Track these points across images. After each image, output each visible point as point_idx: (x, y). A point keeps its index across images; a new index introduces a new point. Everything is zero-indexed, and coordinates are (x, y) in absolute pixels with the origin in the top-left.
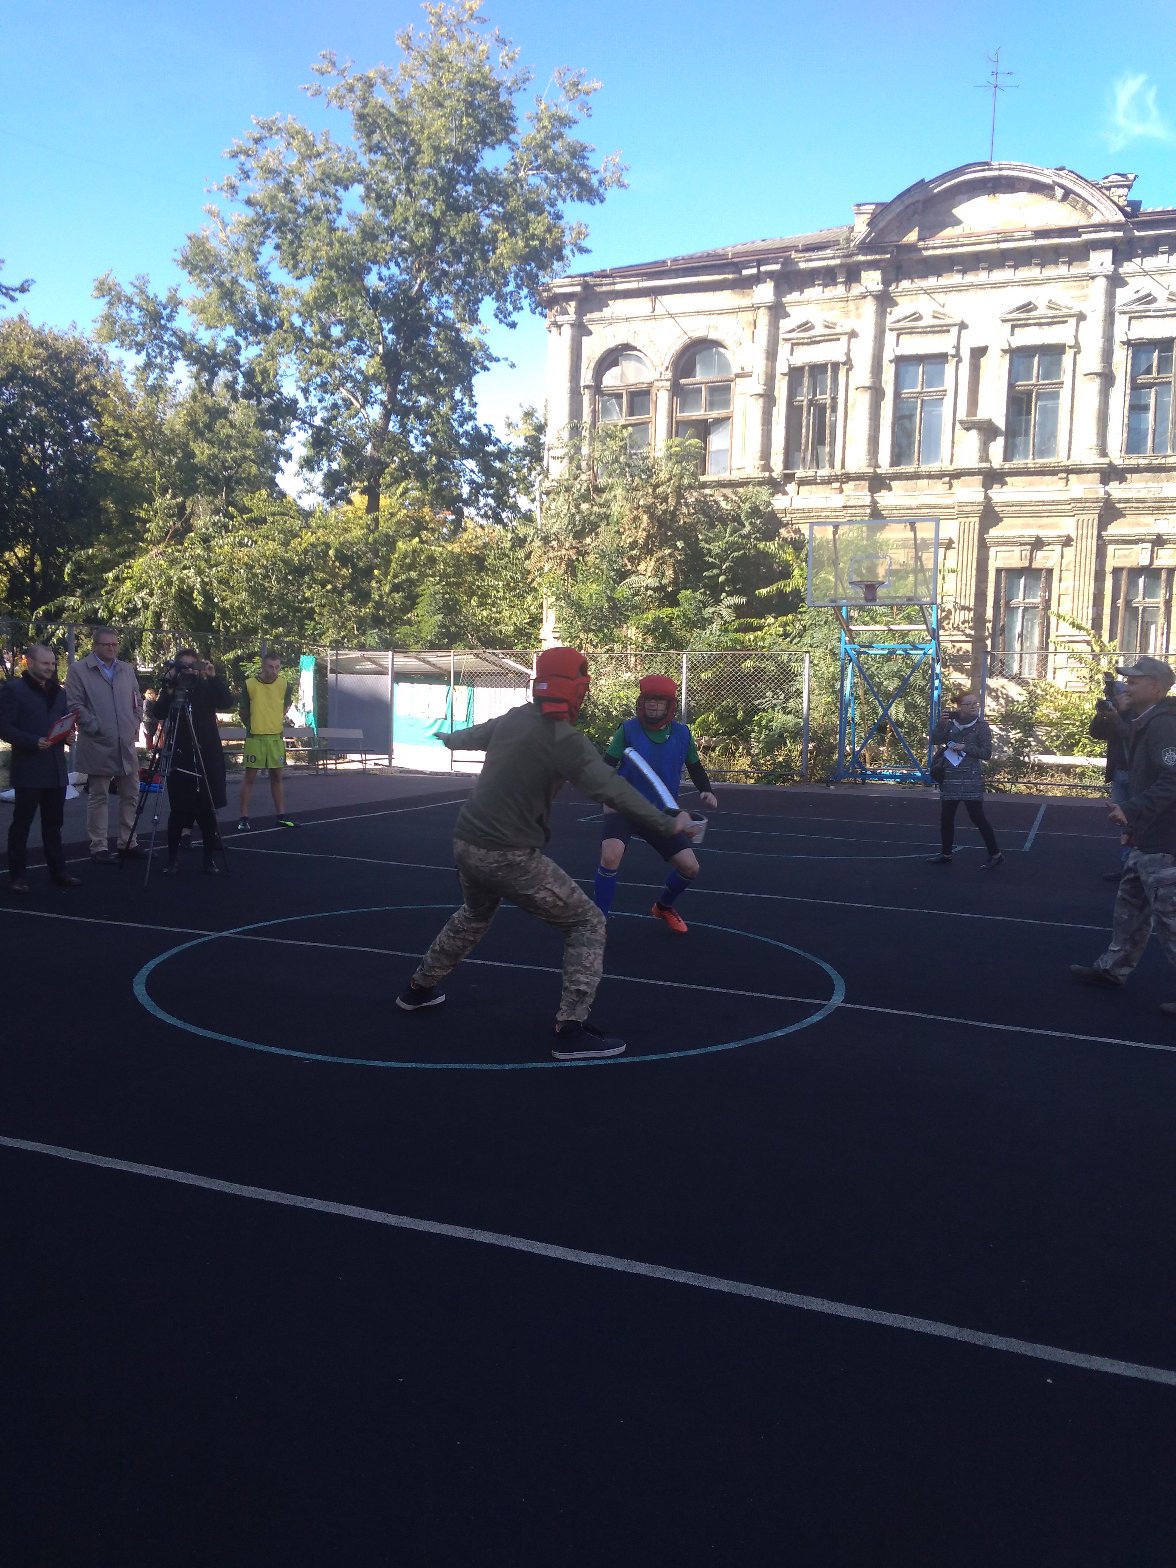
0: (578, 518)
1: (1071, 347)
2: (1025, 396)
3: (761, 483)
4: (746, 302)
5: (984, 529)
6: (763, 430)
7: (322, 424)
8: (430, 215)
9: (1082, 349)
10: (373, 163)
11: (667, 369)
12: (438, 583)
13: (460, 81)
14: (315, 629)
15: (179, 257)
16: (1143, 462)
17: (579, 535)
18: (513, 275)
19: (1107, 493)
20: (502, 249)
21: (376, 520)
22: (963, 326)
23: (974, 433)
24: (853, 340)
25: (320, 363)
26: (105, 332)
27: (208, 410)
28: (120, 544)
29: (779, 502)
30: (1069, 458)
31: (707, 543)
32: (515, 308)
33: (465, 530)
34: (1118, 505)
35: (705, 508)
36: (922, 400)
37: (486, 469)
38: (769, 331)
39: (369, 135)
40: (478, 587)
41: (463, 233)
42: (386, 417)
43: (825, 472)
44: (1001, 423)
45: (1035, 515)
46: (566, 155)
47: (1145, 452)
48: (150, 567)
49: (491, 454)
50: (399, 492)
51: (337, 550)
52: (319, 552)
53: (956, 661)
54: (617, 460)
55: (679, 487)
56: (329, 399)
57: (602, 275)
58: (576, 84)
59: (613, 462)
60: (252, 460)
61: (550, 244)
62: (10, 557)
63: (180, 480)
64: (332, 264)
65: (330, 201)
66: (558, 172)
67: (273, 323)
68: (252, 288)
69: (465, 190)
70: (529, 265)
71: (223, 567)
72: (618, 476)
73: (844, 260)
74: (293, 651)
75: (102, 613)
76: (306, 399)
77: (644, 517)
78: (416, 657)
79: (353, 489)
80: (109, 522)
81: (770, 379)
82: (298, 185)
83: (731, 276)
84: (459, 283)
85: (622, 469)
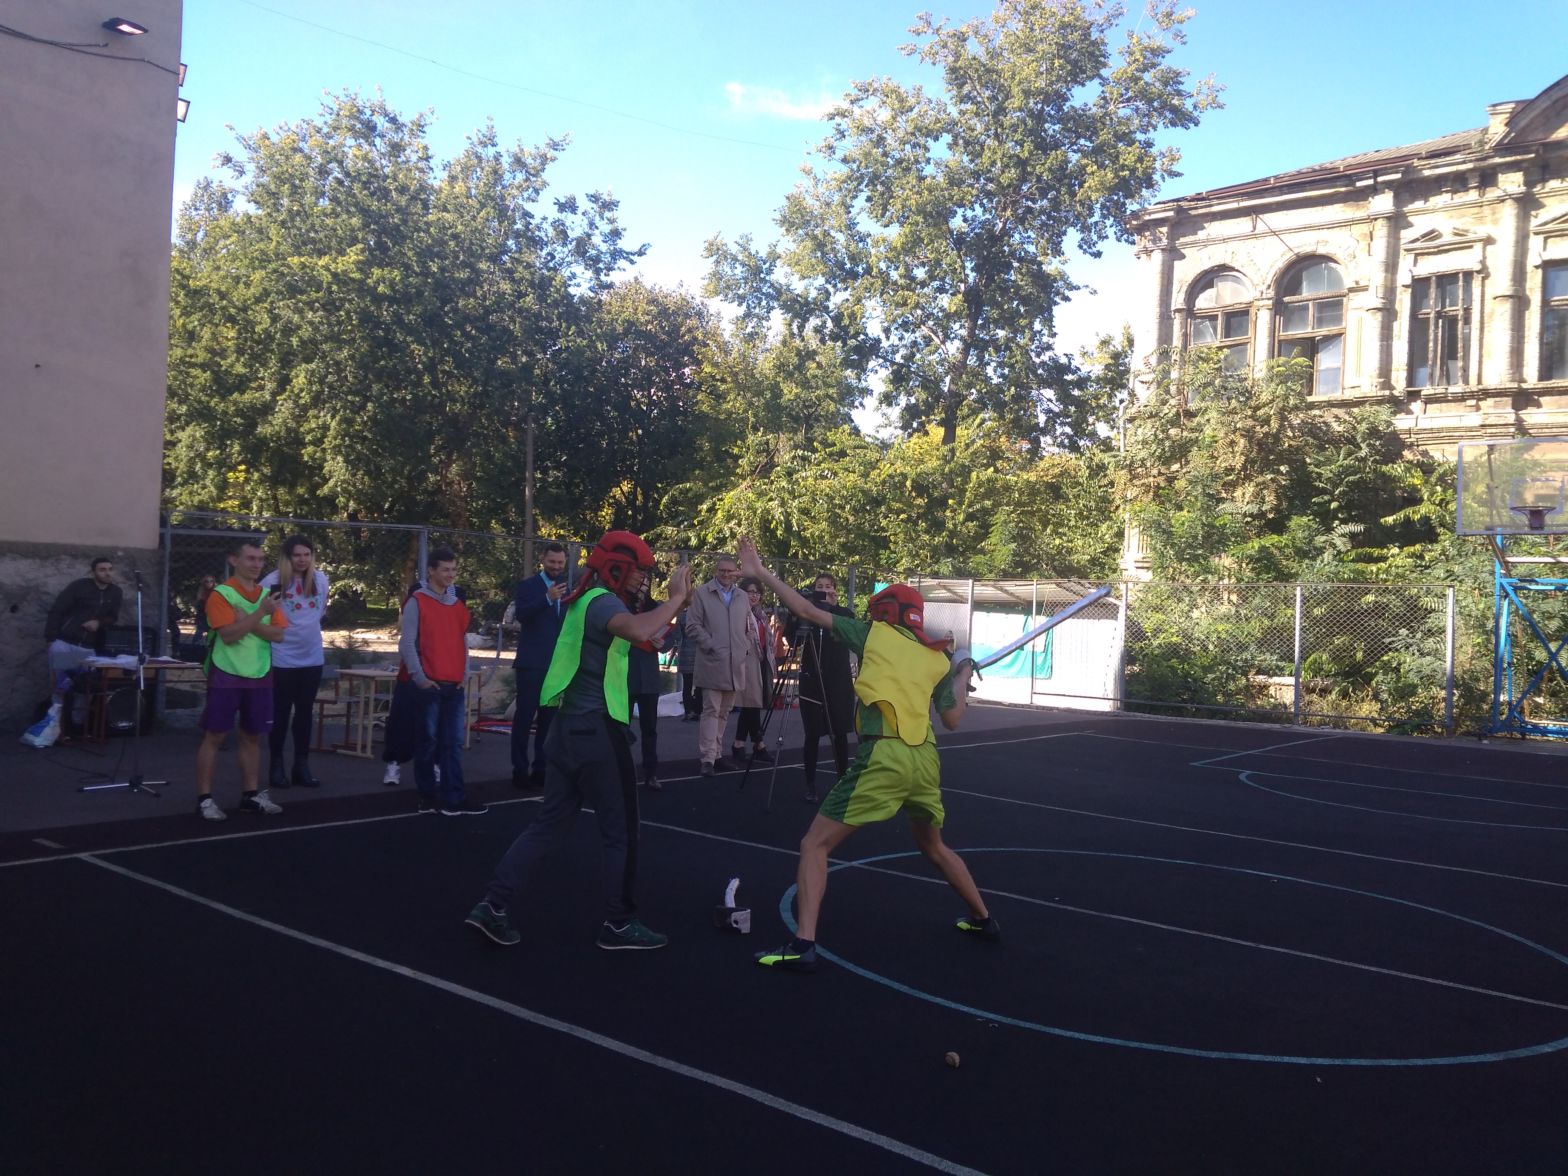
0: (1167, 443)
3: (1380, 402)
4: (1359, 214)
6: (1381, 346)
7: (902, 361)
8: (1017, 156)
11: (1269, 287)
12: (1012, 512)
13: (1053, 24)
14: (889, 558)
15: (778, 216)
17: (1167, 461)
18: (1098, 206)
20: (1090, 182)
21: (953, 451)
24: (1489, 248)
25: (905, 304)
26: (711, 288)
27: (799, 353)
28: (712, 479)
29: (1402, 422)
31: (1316, 466)
32: (1099, 238)
33: (1042, 458)
35: (1312, 430)
37: (1064, 397)
38: (1388, 242)
40: (1053, 515)
41: (1050, 170)
42: (965, 352)
43: (1457, 388)
46: (1157, 84)
48: (739, 501)
49: (1070, 382)
50: (976, 423)
51: (913, 481)
52: (896, 483)
54: (1210, 384)
55: (1283, 409)
56: (909, 337)
57: (1198, 198)
58: (1169, 15)
59: (1206, 385)
60: (832, 399)
61: (1139, 173)
62: (616, 492)
63: (767, 418)
64: (921, 211)
65: (920, 152)
66: (1150, 102)
67: (860, 269)
68: (841, 238)
69: (1052, 128)
70: (1117, 194)
71: (805, 498)
72: (1213, 399)
73: (1478, 164)
74: (867, 578)
75: (694, 542)
76: (888, 338)
77: (1242, 441)
78: (993, 586)
79: (929, 422)
80: (704, 459)
81: (1390, 292)
82: (890, 140)
83: (1343, 189)
84: (1044, 218)
85: (1218, 392)
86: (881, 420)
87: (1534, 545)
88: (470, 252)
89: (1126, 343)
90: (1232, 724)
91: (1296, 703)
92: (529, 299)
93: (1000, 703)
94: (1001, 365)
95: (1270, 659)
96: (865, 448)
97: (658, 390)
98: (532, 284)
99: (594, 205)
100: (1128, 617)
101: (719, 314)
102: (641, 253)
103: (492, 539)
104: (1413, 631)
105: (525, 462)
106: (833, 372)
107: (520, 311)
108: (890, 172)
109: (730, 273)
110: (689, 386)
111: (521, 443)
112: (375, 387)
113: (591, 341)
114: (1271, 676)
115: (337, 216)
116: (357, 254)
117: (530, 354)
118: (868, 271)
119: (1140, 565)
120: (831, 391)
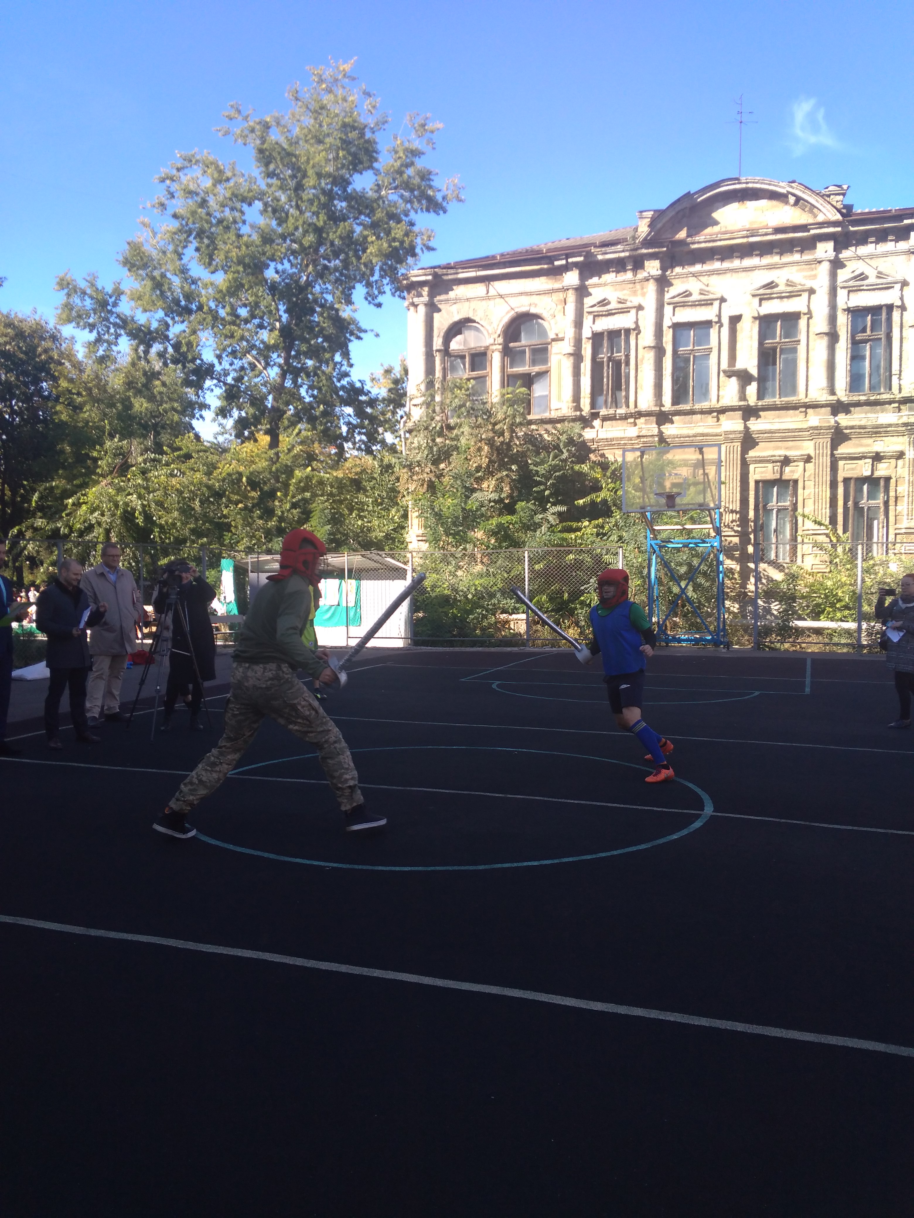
0: (435, 449)
1: (805, 314)
2: (771, 352)
3: (574, 420)
4: (557, 285)
5: (745, 451)
6: (574, 380)
7: (233, 382)
8: (315, 225)
9: (813, 315)
11: (499, 336)
12: (326, 501)
13: (337, 124)
14: (231, 539)
15: (121, 258)
16: (863, 398)
17: (436, 462)
18: (378, 268)
19: (836, 422)
20: (371, 249)
21: (277, 454)
22: (723, 300)
23: (734, 379)
24: (640, 312)
25: (232, 336)
26: (64, 316)
27: (145, 373)
28: (75, 477)
29: (588, 434)
30: (806, 397)
31: (535, 466)
32: (380, 293)
33: (346, 460)
34: (846, 431)
35: (531, 439)
36: (694, 356)
37: (360, 413)
38: (576, 306)
39: (267, 165)
40: (356, 503)
41: (340, 237)
42: (283, 376)
43: (622, 411)
44: (754, 372)
45: (783, 439)
46: (417, 178)
47: (864, 391)
48: (101, 494)
49: (364, 402)
50: (295, 433)
51: (247, 478)
52: (234, 479)
53: (729, 552)
54: (464, 405)
55: (512, 425)
56: (238, 363)
57: (448, 267)
58: (423, 126)
59: (460, 407)
60: (176, 411)
61: (406, 245)
63: (121, 427)
64: (240, 262)
65: (237, 214)
66: (411, 190)
67: (194, 307)
68: (176, 280)
69: (341, 205)
70: (391, 260)
71: (158, 493)
72: (465, 417)
73: (631, 253)
74: (213, 556)
75: (61, 530)
76: (220, 363)
77: (486, 447)
79: (258, 431)
81: (578, 342)
82: (212, 202)
83: (546, 266)
84: (337, 274)
85: (468, 412)
86: (218, 429)
87: (671, 517)
89: (403, 372)
90: (487, 650)
91: (527, 632)
94: (311, 387)
95: (510, 603)
96: (205, 451)
97: (18, 401)
101: (72, 337)
106: (176, 390)
108: (214, 227)
109: (80, 304)
110: (47, 398)
114: (511, 614)
118: (200, 308)
119: (420, 538)
120: (176, 405)
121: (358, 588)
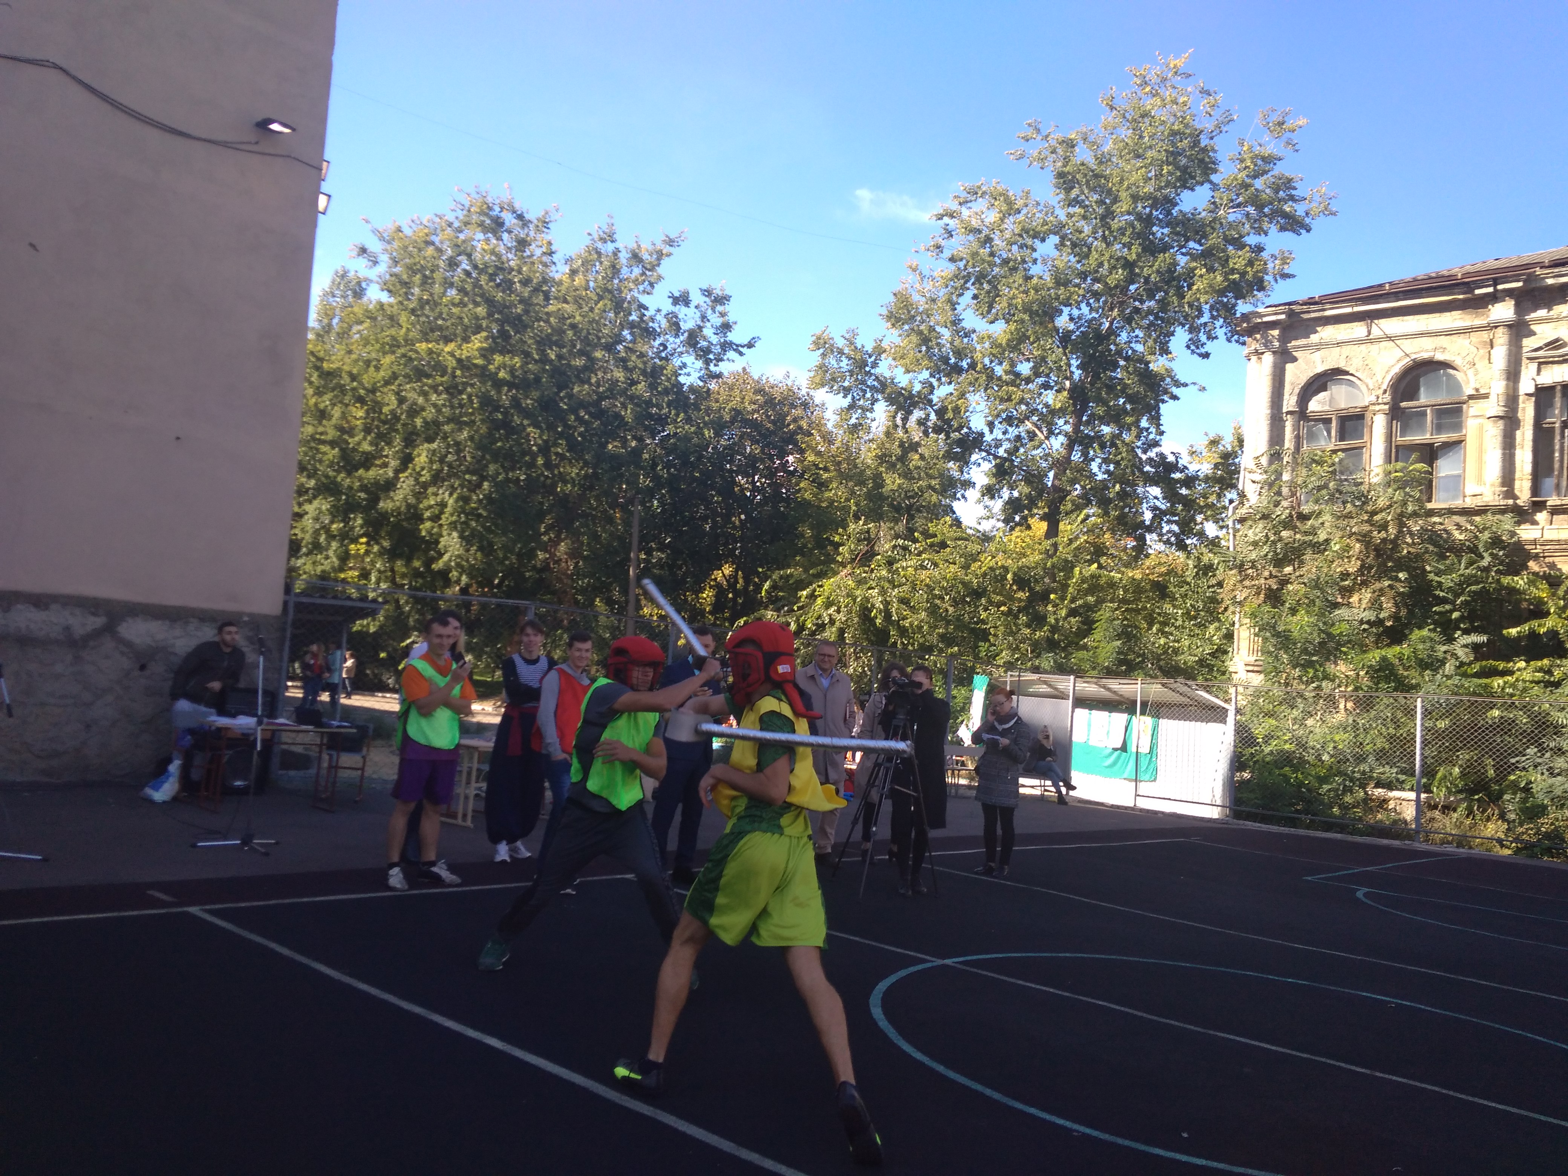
0: (1279, 546)
3: (1503, 511)
4: (1478, 321)
6: (1504, 454)
7: (1005, 455)
8: (1125, 258)
10: (1070, 216)
11: (1385, 392)
12: (1116, 609)
13: (1162, 132)
14: (988, 650)
15: (885, 312)
17: (1278, 564)
18: (1208, 306)
20: (1199, 285)
21: (1055, 546)
25: (1009, 399)
26: (817, 380)
28: (814, 565)
29: (1526, 533)
31: (1436, 574)
32: (1208, 338)
33: (1147, 556)
35: (1432, 537)
37: (1171, 494)
38: (1510, 350)
39: (1068, 190)
40: (1159, 614)
41: (1158, 272)
42: (1070, 448)
46: (1268, 191)
48: (839, 587)
49: (1178, 481)
50: (1080, 519)
51: (1015, 574)
52: (997, 576)
54: (1325, 486)
55: (1401, 515)
56: (1013, 432)
57: (1311, 302)
58: (1281, 124)
59: (1319, 488)
60: (934, 490)
61: (1249, 277)
62: (718, 575)
63: (869, 508)
64: (1027, 309)
65: (1027, 252)
66: (1260, 207)
67: (964, 364)
68: (946, 334)
69: (1161, 232)
70: (1227, 296)
71: (905, 588)
72: (1327, 502)
74: (965, 670)
75: (793, 627)
76: (991, 432)
77: (1358, 546)
78: (1096, 683)
79: (1032, 516)
80: (805, 546)
81: (1512, 400)
82: (997, 240)
83: (1461, 297)
84: (1151, 318)
85: (1333, 495)
86: (983, 512)
88: (586, 341)
89: (1236, 443)
90: (1350, 838)
91: (1417, 819)
92: (641, 386)
93: (1102, 804)
94: (1106, 461)
95: (1390, 772)
96: (966, 539)
97: (761, 477)
98: (644, 372)
99: (707, 299)
100: (1237, 722)
101: (823, 405)
102: (750, 345)
103: (596, 617)
104: (1542, 750)
105: (630, 543)
106: (935, 464)
107: (632, 398)
108: (996, 270)
109: (836, 366)
110: (792, 473)
111: (627, 523)
112: (492, 468)
113: (699, 427)
114: (1392, 790)
115: (465, 305)
116: (481, 342)
117: (640, 440)
118: (973, 366)
119: (1250, 668)
120: (933, 482)
121: (1155, 729)
